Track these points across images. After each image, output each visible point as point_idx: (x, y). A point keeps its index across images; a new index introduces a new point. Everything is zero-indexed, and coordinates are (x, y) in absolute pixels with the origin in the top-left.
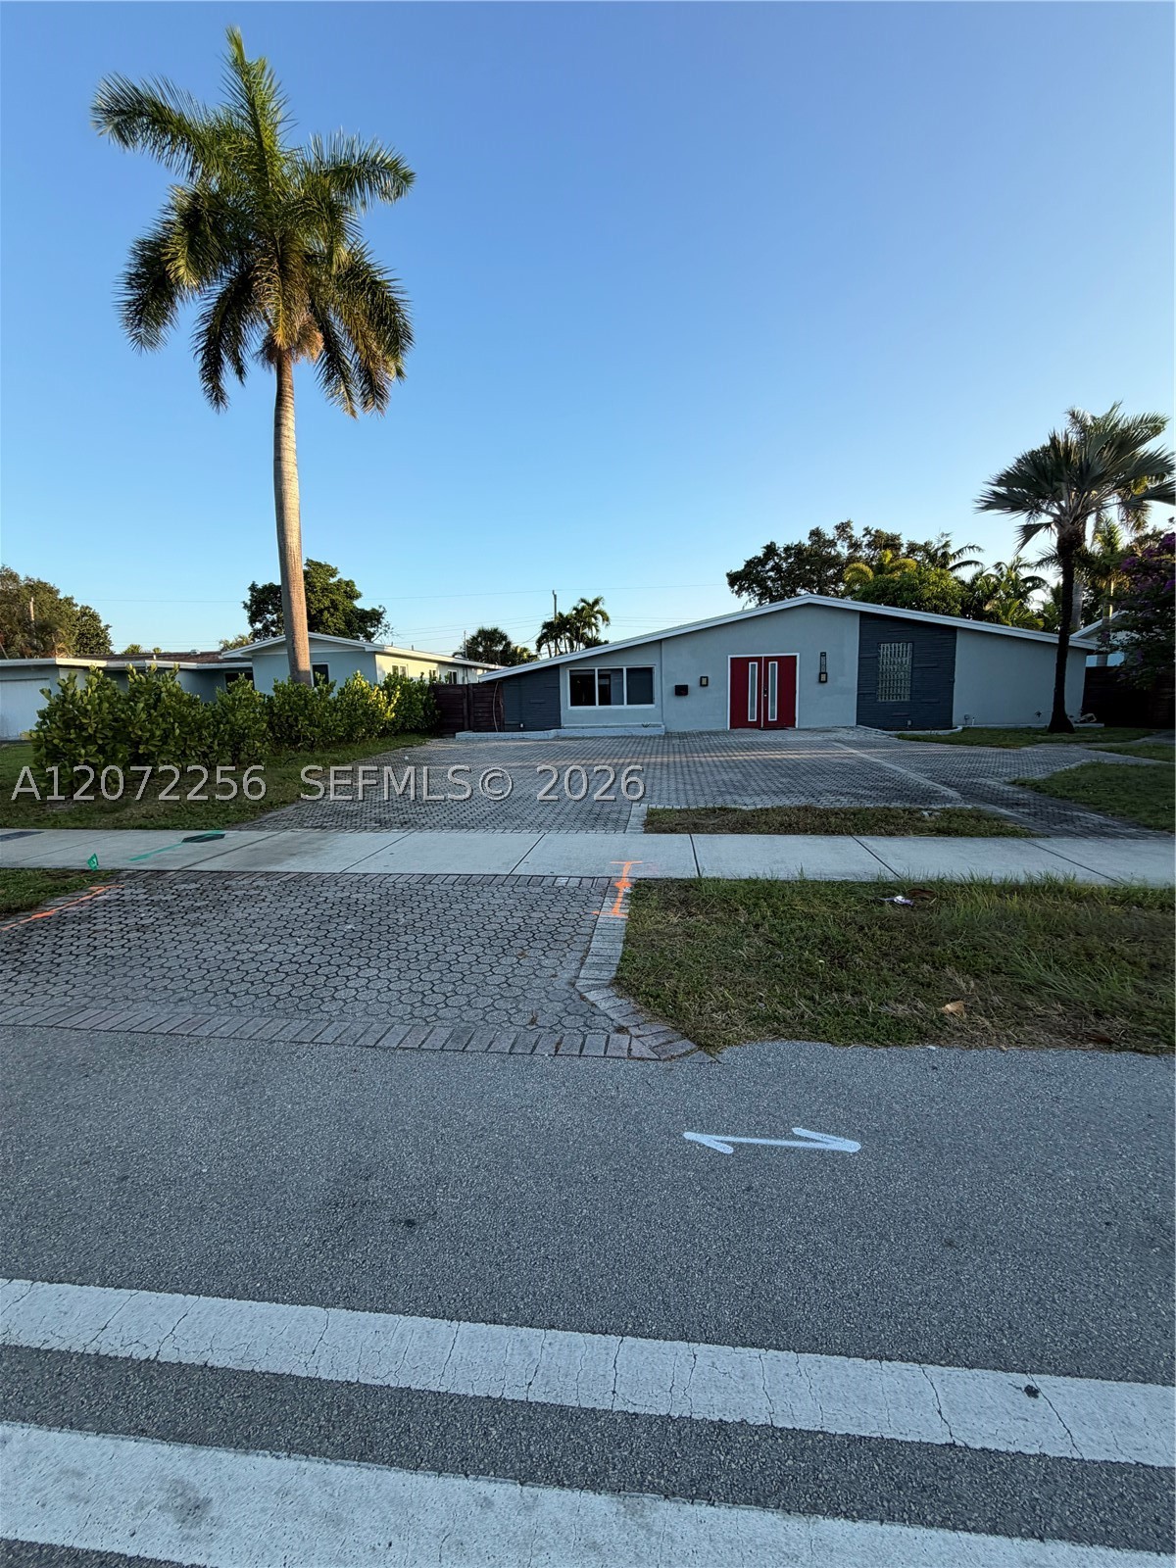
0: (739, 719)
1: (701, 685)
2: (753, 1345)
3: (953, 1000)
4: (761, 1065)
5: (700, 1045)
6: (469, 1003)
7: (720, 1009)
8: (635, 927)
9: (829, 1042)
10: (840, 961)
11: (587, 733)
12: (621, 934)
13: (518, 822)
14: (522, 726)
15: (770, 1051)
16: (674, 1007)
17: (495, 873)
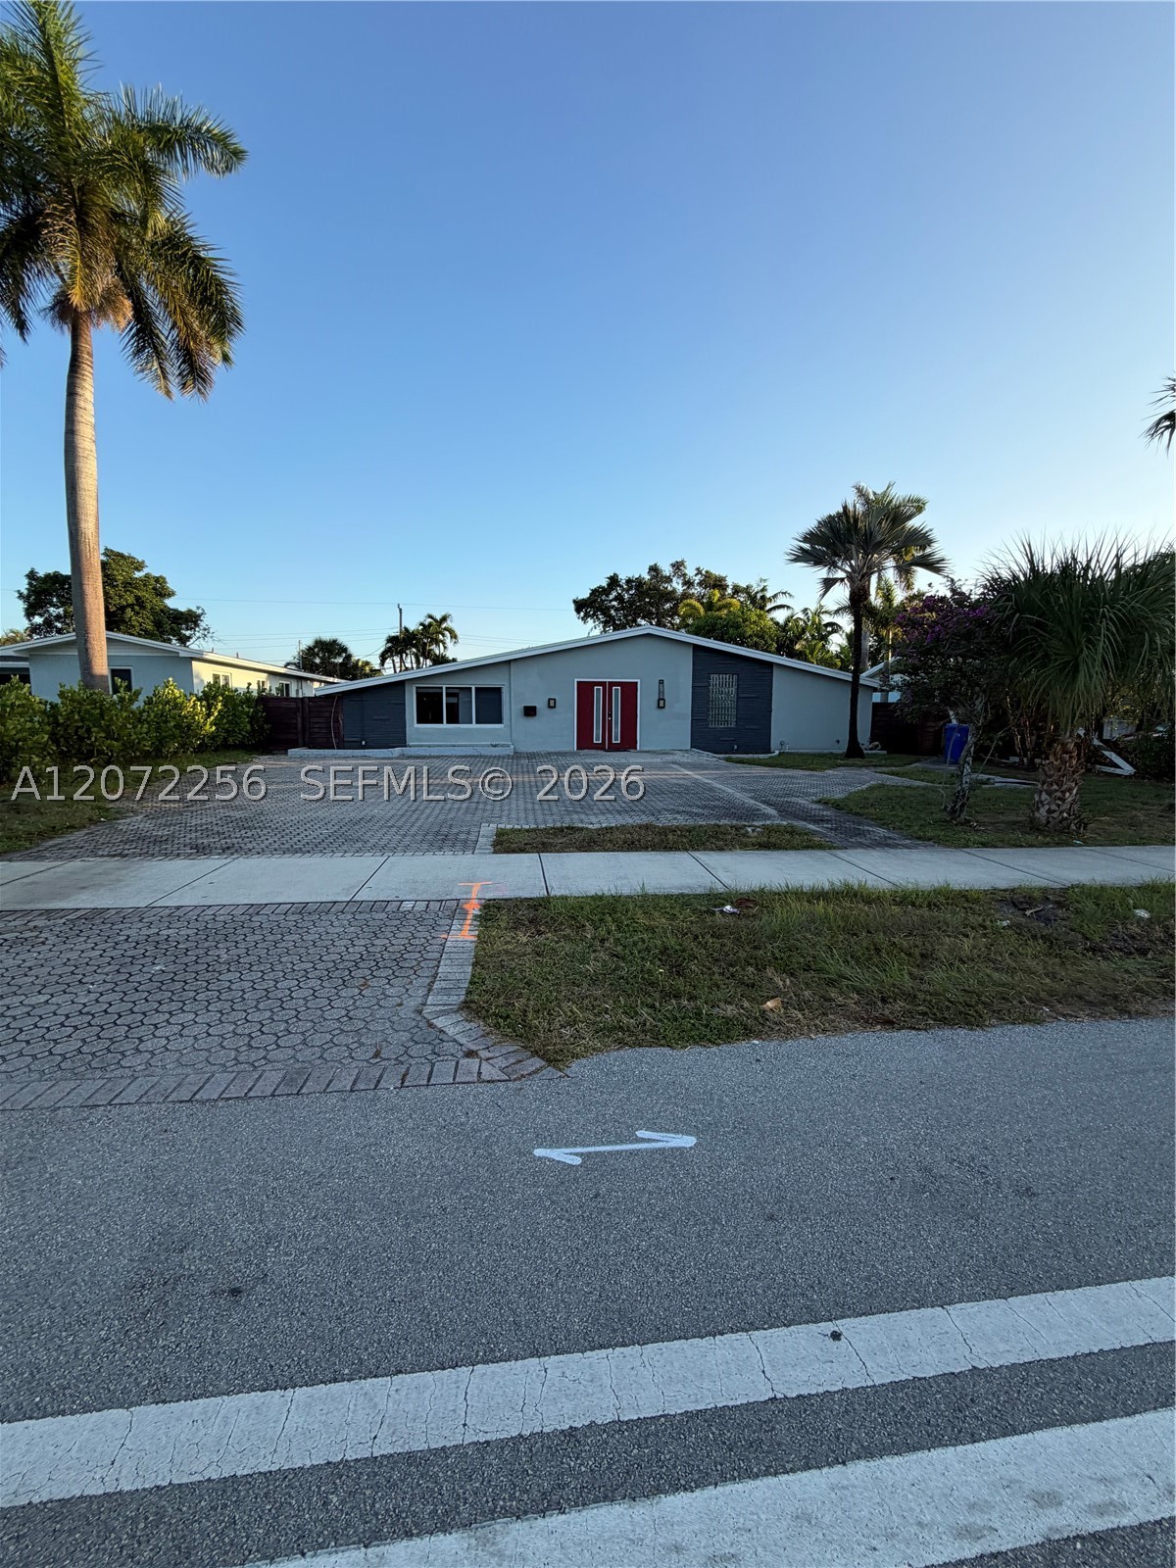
0: (585, 741)
1: (549, 707)
2: (601, 1347)
3: (773, 997)
4: (607, 1074)
5: (549, 1061)
6: (304, 1042)
7: (569, 1024)
8: (484, 949)
9: (668, 1046)
10: (678, 970)
11: (435, 752)
12: (470, 957)
13: (360, 844)
14: (363, 743)
15: (616, 1060)
16: (524, 1026)
17: (334, 900)
